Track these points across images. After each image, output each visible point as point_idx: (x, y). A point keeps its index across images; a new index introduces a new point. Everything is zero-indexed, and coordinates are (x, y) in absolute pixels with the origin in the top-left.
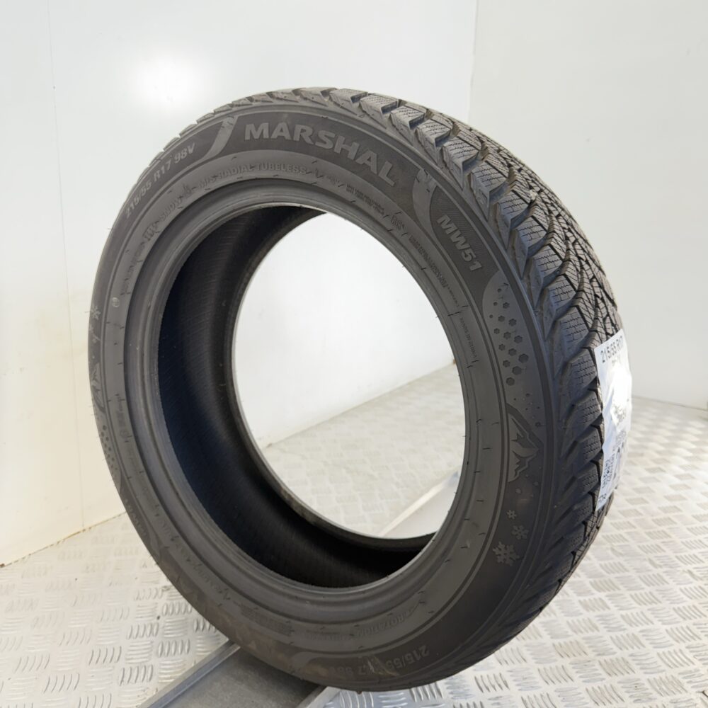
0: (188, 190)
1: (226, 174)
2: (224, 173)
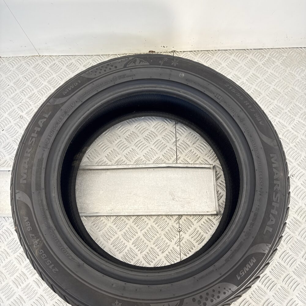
0: (242, 120)
1: (253, 142)
2: (252, 141)
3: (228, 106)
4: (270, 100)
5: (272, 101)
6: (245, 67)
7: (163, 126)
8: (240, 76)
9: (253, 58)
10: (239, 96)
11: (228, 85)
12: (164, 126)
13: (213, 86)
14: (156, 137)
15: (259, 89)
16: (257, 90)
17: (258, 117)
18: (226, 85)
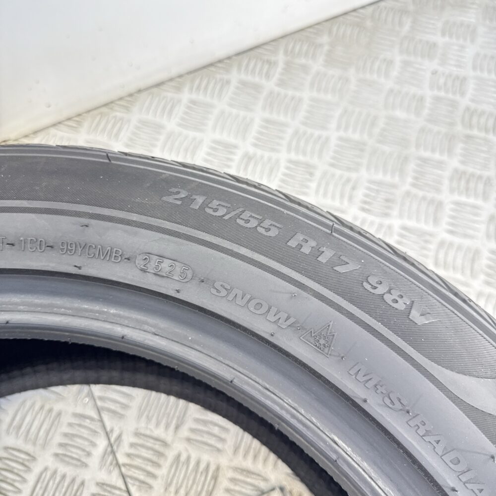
3: (224, 293)
4: (347, 174)
5: (354, 175)
6: (234, 111)
7: (42, 408)
8: (232, 140)
9: (243, 77)
10: (253, 223)
11: (183, 195)
12: (47, 407)
13: (110, 224)
14: (31, 465)
15: (301, 158)
16: (296, 163)
17: (389, 292)
18: (170, 199)
